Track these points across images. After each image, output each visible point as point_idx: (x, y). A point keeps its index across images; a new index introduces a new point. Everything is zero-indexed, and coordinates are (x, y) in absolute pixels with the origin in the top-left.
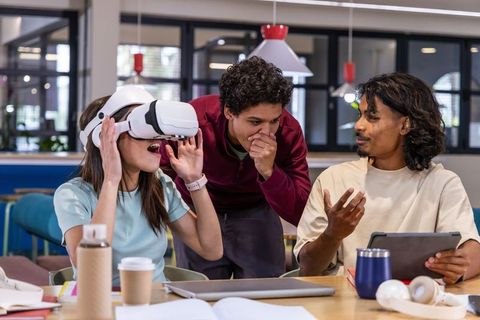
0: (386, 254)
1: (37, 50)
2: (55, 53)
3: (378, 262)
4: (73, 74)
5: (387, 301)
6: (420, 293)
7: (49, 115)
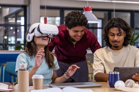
0: (118, 73)
1: (14, 19)
2: (20, 20)
3: (116, 76)
4: (25, 26)
5: (118, 87)
6: (129, 84)
7: (18, 40)
